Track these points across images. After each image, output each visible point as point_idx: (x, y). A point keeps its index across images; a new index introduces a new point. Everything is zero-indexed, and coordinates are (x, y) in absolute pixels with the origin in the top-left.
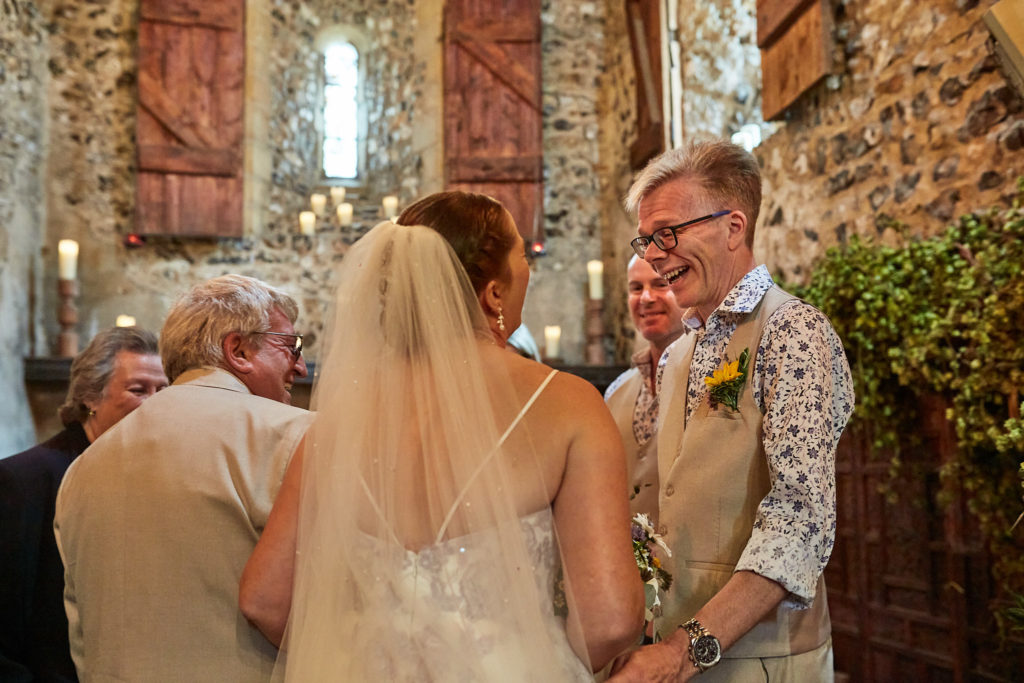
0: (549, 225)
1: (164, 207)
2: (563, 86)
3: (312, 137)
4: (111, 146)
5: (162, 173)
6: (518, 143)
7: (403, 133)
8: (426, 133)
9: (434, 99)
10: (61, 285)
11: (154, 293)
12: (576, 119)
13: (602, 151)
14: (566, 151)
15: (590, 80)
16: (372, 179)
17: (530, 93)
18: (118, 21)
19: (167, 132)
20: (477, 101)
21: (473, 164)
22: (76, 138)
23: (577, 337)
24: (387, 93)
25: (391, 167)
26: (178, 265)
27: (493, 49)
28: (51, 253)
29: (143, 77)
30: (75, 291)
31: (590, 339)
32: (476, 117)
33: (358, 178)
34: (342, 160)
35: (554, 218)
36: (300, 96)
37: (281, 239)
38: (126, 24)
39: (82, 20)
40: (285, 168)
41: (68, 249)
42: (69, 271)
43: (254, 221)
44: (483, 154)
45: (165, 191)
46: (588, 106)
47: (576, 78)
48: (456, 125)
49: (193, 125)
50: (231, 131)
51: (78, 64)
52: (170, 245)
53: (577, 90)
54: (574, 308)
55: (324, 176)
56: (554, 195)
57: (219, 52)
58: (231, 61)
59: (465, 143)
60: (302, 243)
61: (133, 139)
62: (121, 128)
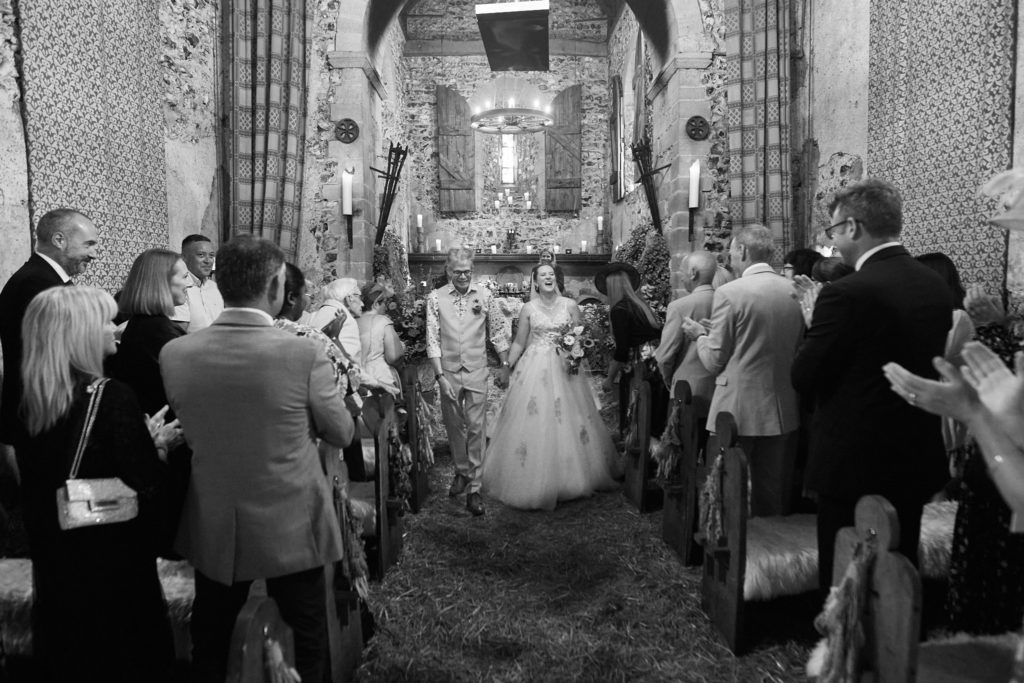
0: (584, 202)
1: (450, 201)
2: (590, 149)
3: (498, 170)
4: (430, 179)
5: (449, 189)
6: (572, 173)
7: (531, 168)
8: (539, 168)
9: (542, 156)
10: (418, 229)
11: (446, 230)
12: (596, 161)
13: (605, 173)
14: (591, 174)
15: (601, 145)
16: (520, 184)
17: (577, 154)
18: (430, 133)
19: (450, 175)
20: (557, 157)
21: (556, 182)
22: (418, 177)
23: (594, 244)
24: (525, 151)
25: (526, 180)
26: (454, 220)
27: (563, 137)
28: (413, 218)
29: (441, 156)
30: (422, 231)
31: (598, 245)
32: (557, 164)
33: (514, 183)
34: (508, 177)
35: (586, 200)
36: (493, 154)
37: (488, 210)
38: (433, 135)
39: (419, 134)
40: (488, 183)
41: (420, 217)
42: (420, 225)
43: (479, 204)
44: (560, 177)
45: (449, 196)
46: (600, 156)
47: (596, 145)
48: (550, 165)
49: (458, 172)
50: (470, 173)
51: (418, 150)
52: (451, 214)
53: (596, 150)
54: (593, 234)
55: (502, 183)
56: (586, 191)
57: (466, 144)
58: (470, 147)
59: (553, 173)
60: (495, 211)
61: (438, 177)
62: (433, 172)
